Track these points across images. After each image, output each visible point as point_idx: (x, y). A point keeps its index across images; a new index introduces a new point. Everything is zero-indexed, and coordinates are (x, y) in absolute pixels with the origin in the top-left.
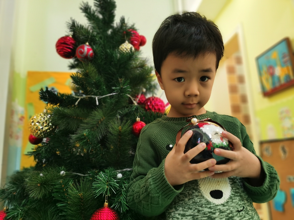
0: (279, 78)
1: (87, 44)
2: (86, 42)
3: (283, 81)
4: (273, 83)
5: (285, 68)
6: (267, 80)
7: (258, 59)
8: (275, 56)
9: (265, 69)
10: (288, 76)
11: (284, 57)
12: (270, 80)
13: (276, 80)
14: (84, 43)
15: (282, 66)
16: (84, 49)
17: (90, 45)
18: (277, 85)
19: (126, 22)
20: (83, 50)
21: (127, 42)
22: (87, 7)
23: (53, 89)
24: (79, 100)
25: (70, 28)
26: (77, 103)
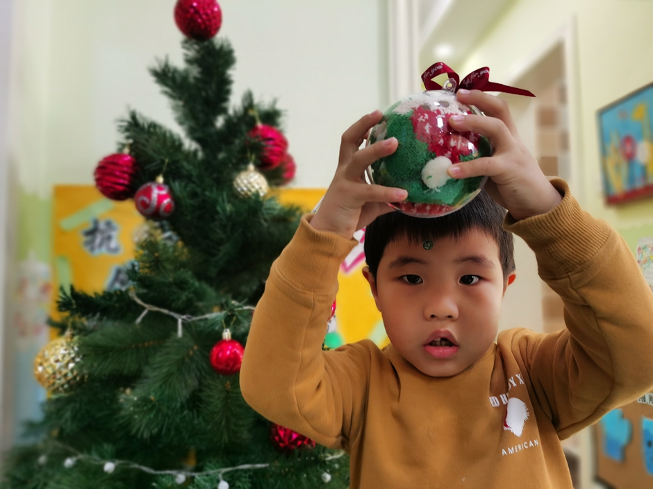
1: (160, 179)
2: (159, 175)
14: (153, 179)
17: (166, 182)
19: (256, 100)
20: (148, 201)
21: (251, 167)
22: (167, 70)
23: (109, 224)
24: (145, 313)
25: (127, 130)
26: (139, 320)
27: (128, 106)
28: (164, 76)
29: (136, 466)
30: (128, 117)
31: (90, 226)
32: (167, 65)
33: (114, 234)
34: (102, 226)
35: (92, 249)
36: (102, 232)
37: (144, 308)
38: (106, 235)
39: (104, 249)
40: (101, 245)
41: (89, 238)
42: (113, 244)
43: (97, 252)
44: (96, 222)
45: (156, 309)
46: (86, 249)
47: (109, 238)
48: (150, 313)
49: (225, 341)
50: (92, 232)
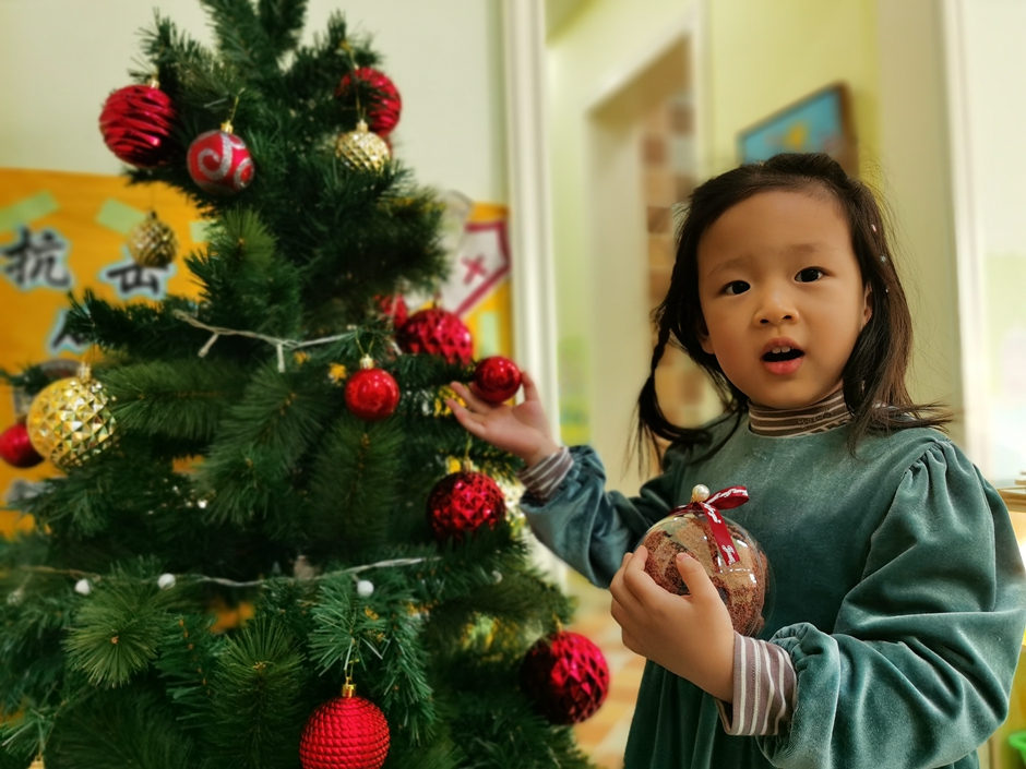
1: (228, 127)
2: (224, 121)
7: (746, 136)
17: (240, 132)
20: (216, 157)
21: (363, 125)
23: (48, 237)
24: (213, 340)
25: (153, 50)
26: (204, 351)
29: (207, 579)
31: (17, 240)
33: (58, 254)
34: (37, 240)
35: (20, 279)
36: (38, 251)
37: (210, 334)
38: (44, 256)
39: (41, 279)
40: (35, 273)
41: (15, 260)
42: (58, 272)
43: (28, 283)
44: (26, 234)
45: (232, 332)
46: (11, 278)
47: (51, 261)
48: (221, 338)
49: (367, 371)
50: (21, 250)
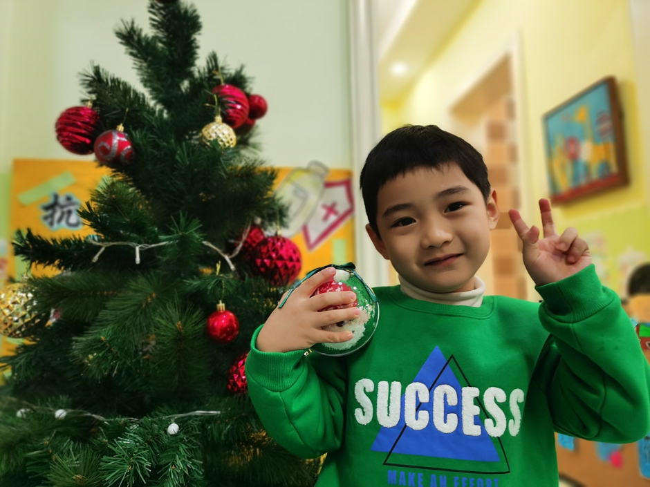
0: (587, 168)
2: (119, 124)
3: (595, 175)
4: (575, 177)
5: (601, 147)
6: (563, 167)
7: (548, 117)
8: (583, 116)
9: (560, 143)
10: (605, 165)
11: (600, 121)
12: (569, 170)
13: (581, 170)
14: (114, 127)
15: (595, 141)
16: (110, 143)
18: (583, 182)
19: (220, 64)
20: (108, 147)
22: (132, 32)
23: (69, 199)
27: (92, 62)
28: (130, 37)
30: (91, 73)
31: (51, 201)
32: (132, 28)
33: (73, 208)
34: (62, 200)
35: (51, 224)
36: (62, 207)
38: (65, 210)
39: (63, 223)
40: (60, 220)
41: (49, 212)
42: (73, 219)
43: (56, 225)
44: (56, 197)
46: (46, 223)
47: (69, 212)
50: (52, 207)
